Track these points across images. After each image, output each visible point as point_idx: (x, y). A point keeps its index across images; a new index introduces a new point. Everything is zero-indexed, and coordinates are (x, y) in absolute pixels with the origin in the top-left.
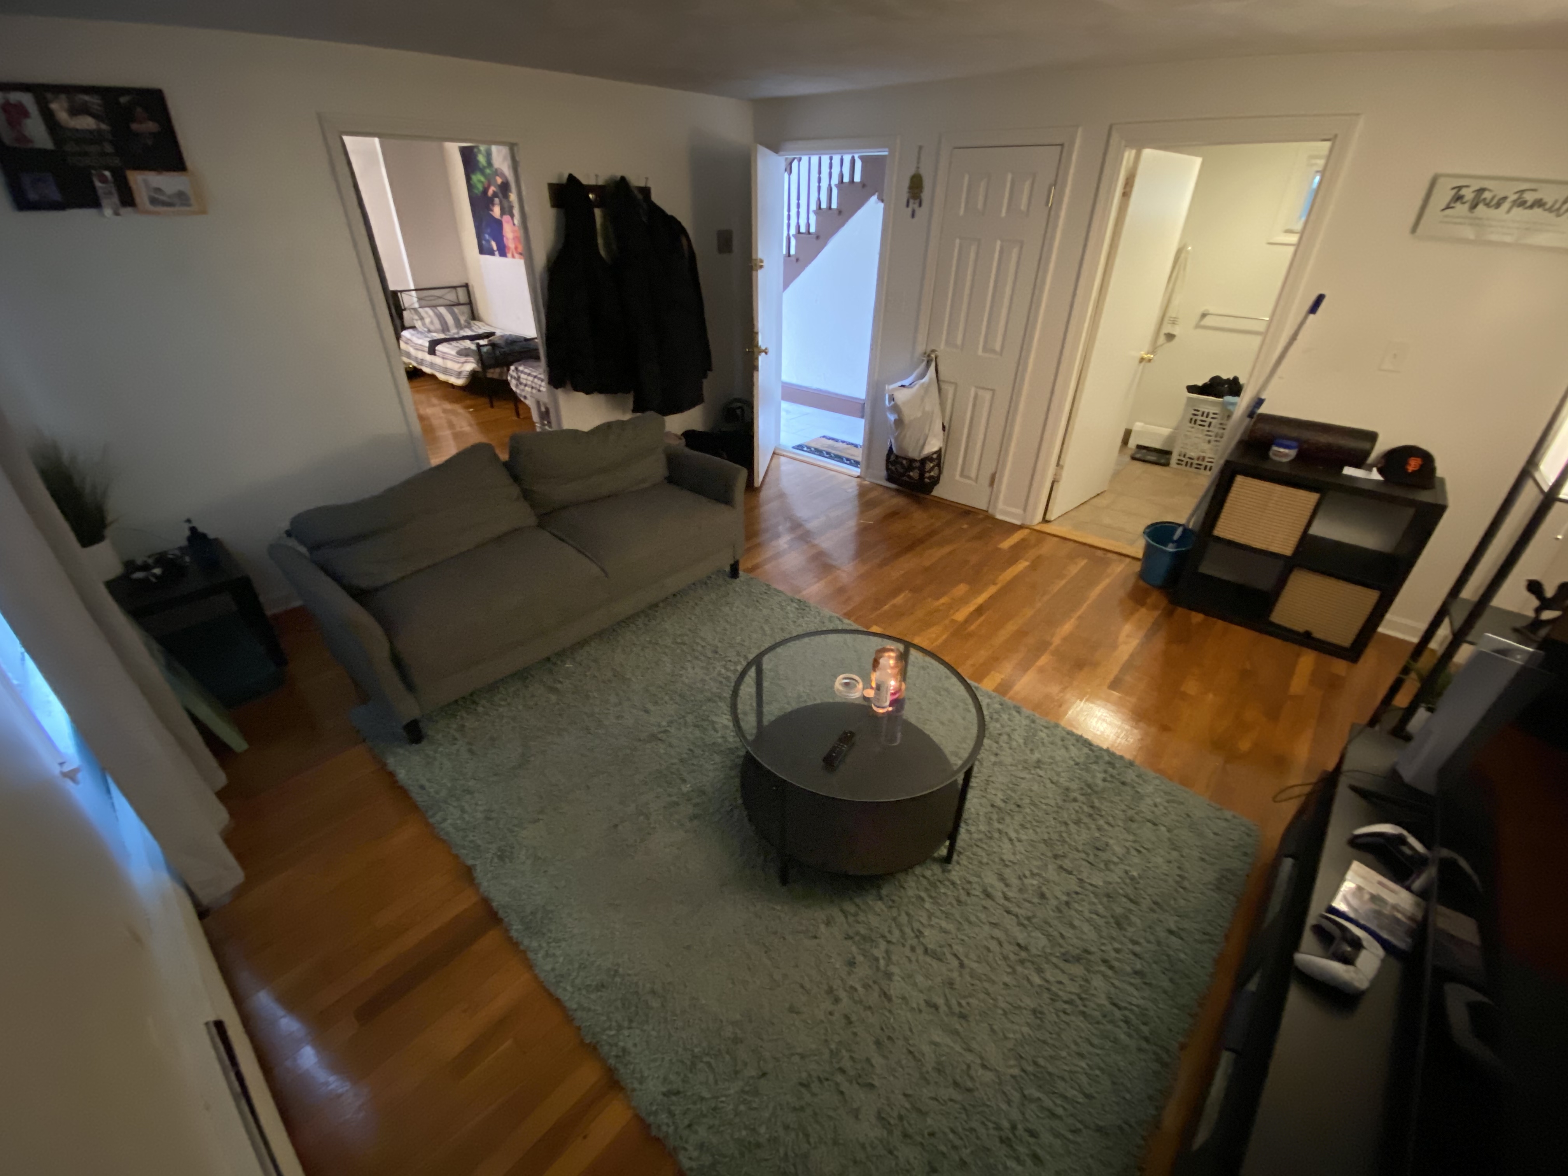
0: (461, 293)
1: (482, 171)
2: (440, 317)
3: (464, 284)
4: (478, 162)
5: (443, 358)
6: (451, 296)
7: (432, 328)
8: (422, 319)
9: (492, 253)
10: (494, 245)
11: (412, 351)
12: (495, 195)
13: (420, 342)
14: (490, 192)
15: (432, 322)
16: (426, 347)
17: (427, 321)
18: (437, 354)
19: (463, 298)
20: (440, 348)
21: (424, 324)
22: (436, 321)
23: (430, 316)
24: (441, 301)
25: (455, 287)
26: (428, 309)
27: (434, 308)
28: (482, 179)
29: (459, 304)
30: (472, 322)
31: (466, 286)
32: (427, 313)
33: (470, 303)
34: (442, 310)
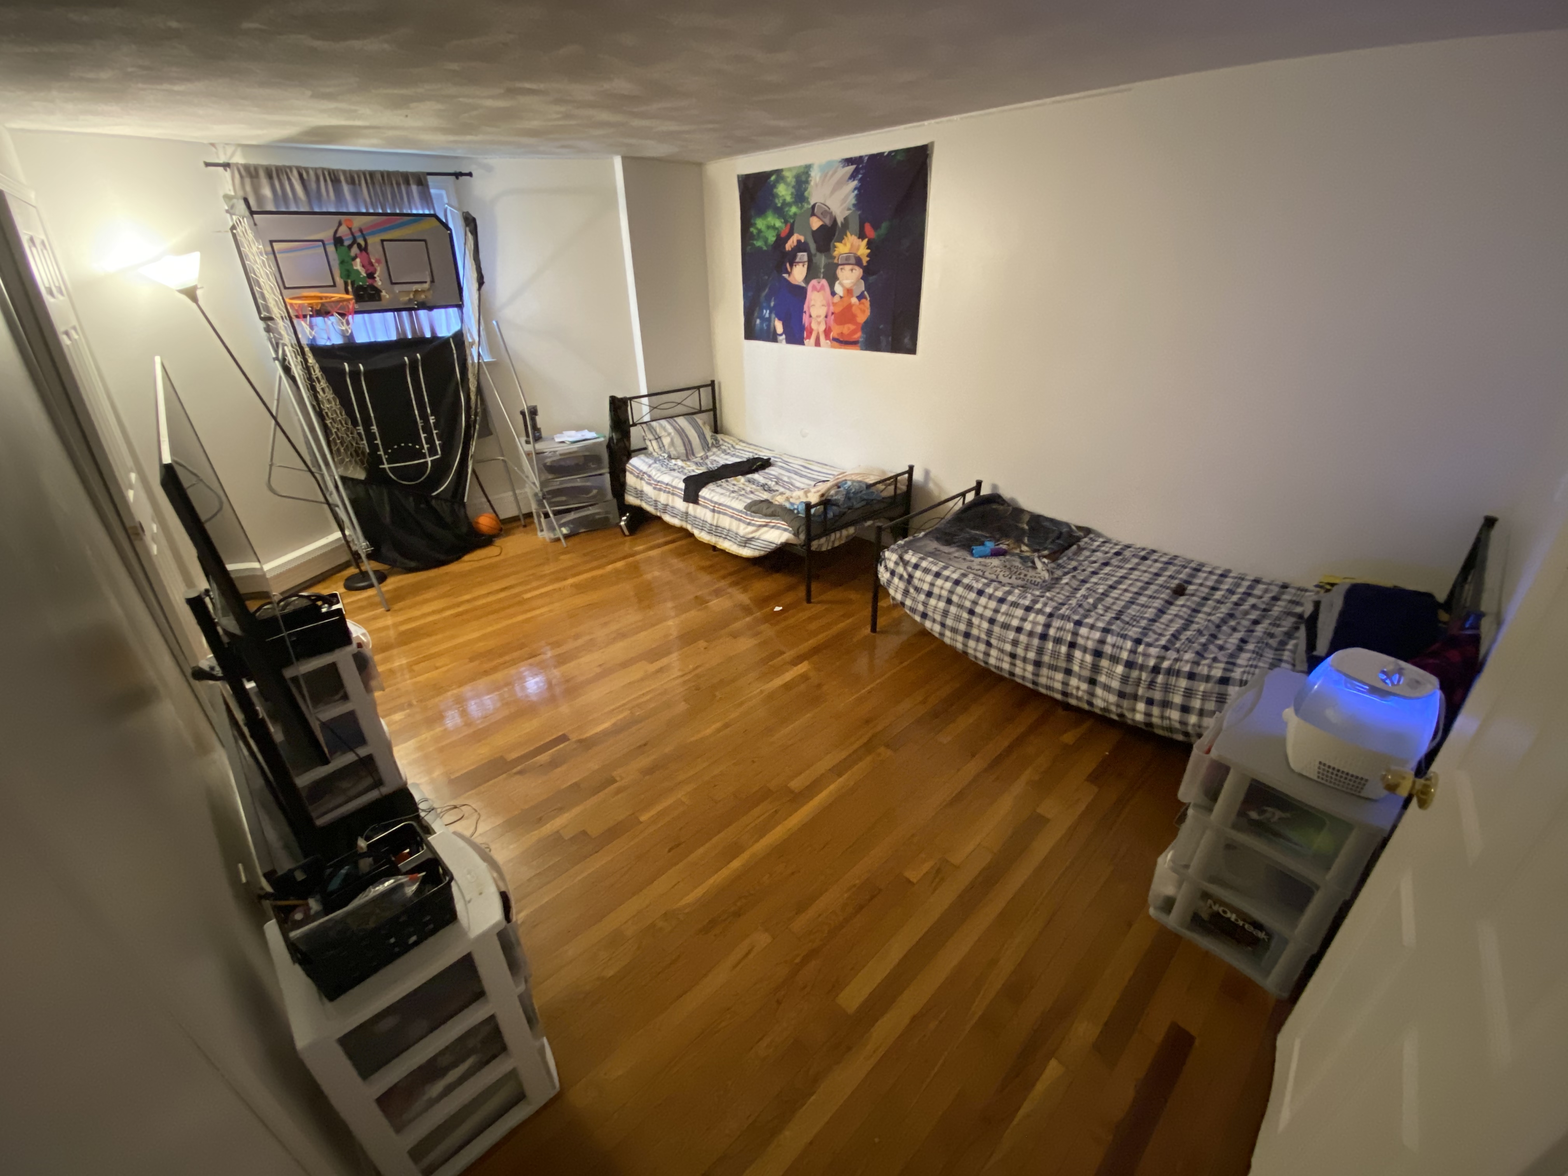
0: (705, 393)
1: (780, 212)
2: (681, 432)
3: (709, 382)
4: (775, 196)
5: (713, 511)
6: (691, 401)
7: (673, 453)
8: (658, 438)
9: (772, 337)
10: (779, 327)
11: (648, 490)
12: (801, 247)
13: (666, 479)
14: (790, 245)
15: (672, 443)
16: (681, 489)
17: (666, 441)
18: (700, 502)
19: (706, 403)
20: (705, 493)
21: (662, 447)
22: (678, 442)
23: (669, 434)
24: (680, 409)
25: (698, 388)
26: (664, 422)
27: (671, 420)
28: (778, 223)
29: (700, 411)
30: (719, 436)
31: (712, 384)
32: (664, 429)
33: (714, 410)
34: (682, 422)
